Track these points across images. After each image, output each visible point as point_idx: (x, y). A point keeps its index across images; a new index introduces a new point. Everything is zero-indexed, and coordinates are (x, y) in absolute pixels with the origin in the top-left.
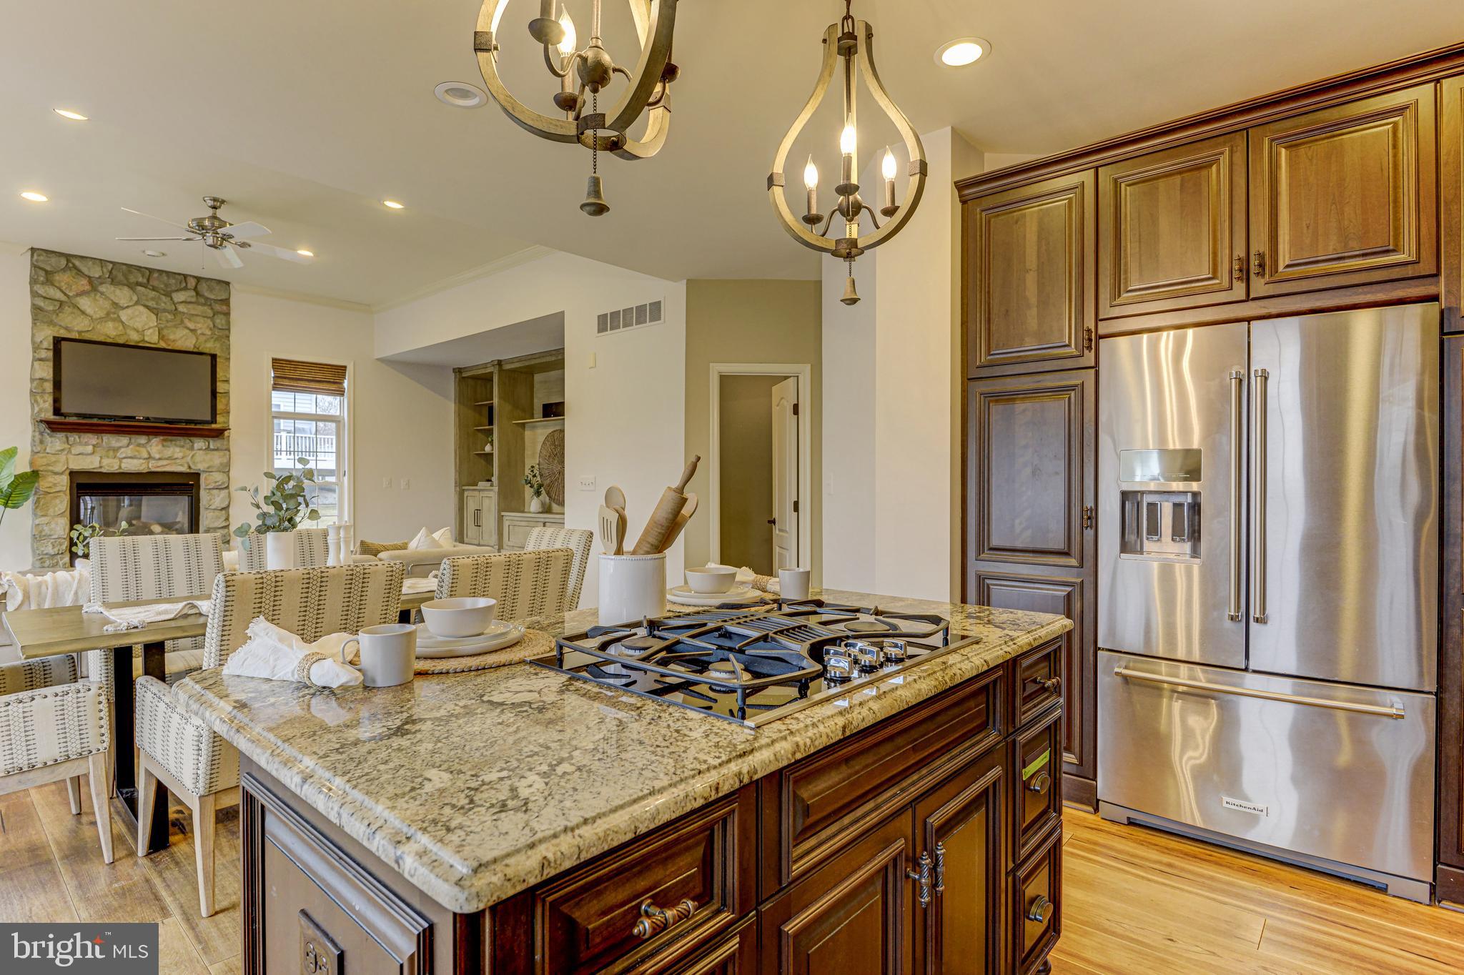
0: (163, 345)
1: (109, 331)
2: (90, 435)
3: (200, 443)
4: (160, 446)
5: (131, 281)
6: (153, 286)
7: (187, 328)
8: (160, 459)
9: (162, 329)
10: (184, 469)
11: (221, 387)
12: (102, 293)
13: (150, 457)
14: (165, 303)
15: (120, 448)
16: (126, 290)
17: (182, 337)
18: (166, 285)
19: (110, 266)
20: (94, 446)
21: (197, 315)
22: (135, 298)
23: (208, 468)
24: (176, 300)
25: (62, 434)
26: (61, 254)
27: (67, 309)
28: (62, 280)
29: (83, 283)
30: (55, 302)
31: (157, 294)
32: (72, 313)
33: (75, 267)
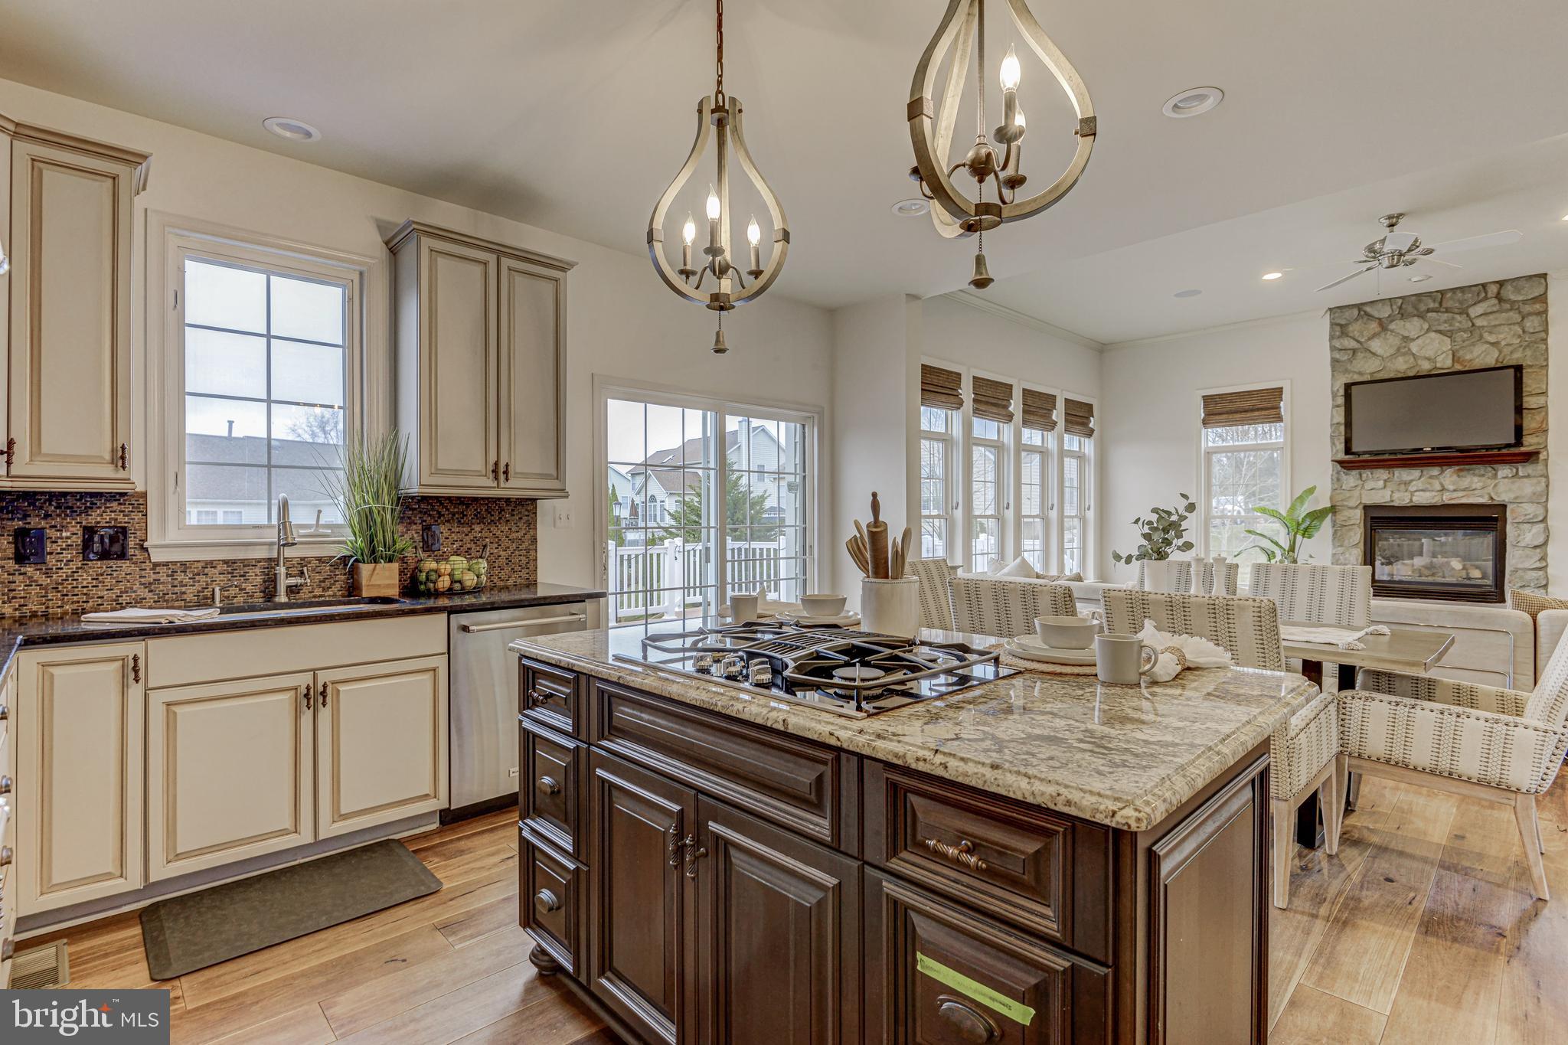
0: (1458, 367)
1: (1401, 366)
2: (1382, 471)
3: (1504, 470)
4: (1454, 476)
5: (1422, 310)
6: (1446, 308)
7: (1488, 342)
8: (1455, 490)
9: (1457, 350)
10: (1485, 500)
11: (1533, 401)
12: (1392, 331)
13: (1443, 489)
14: (1460, 322)
15: (1412, 481)
16: (1416, 321)
17: (1480, 355)
18: (1461, 303)
19: (1400, 301)
20: (1385, 481)
21: (1501, 325)
22: (1426, 326)
23: (1516, 498)
24: (1472, 315)
25: (1357, 472)
26: (1353, 306)
27: (1360, 355)
28: (1355, 329)
29: (1374, 326)
30: (1349, 352)
31: (1450, 315)
32: (1364, 357)
33: (1366, 314)
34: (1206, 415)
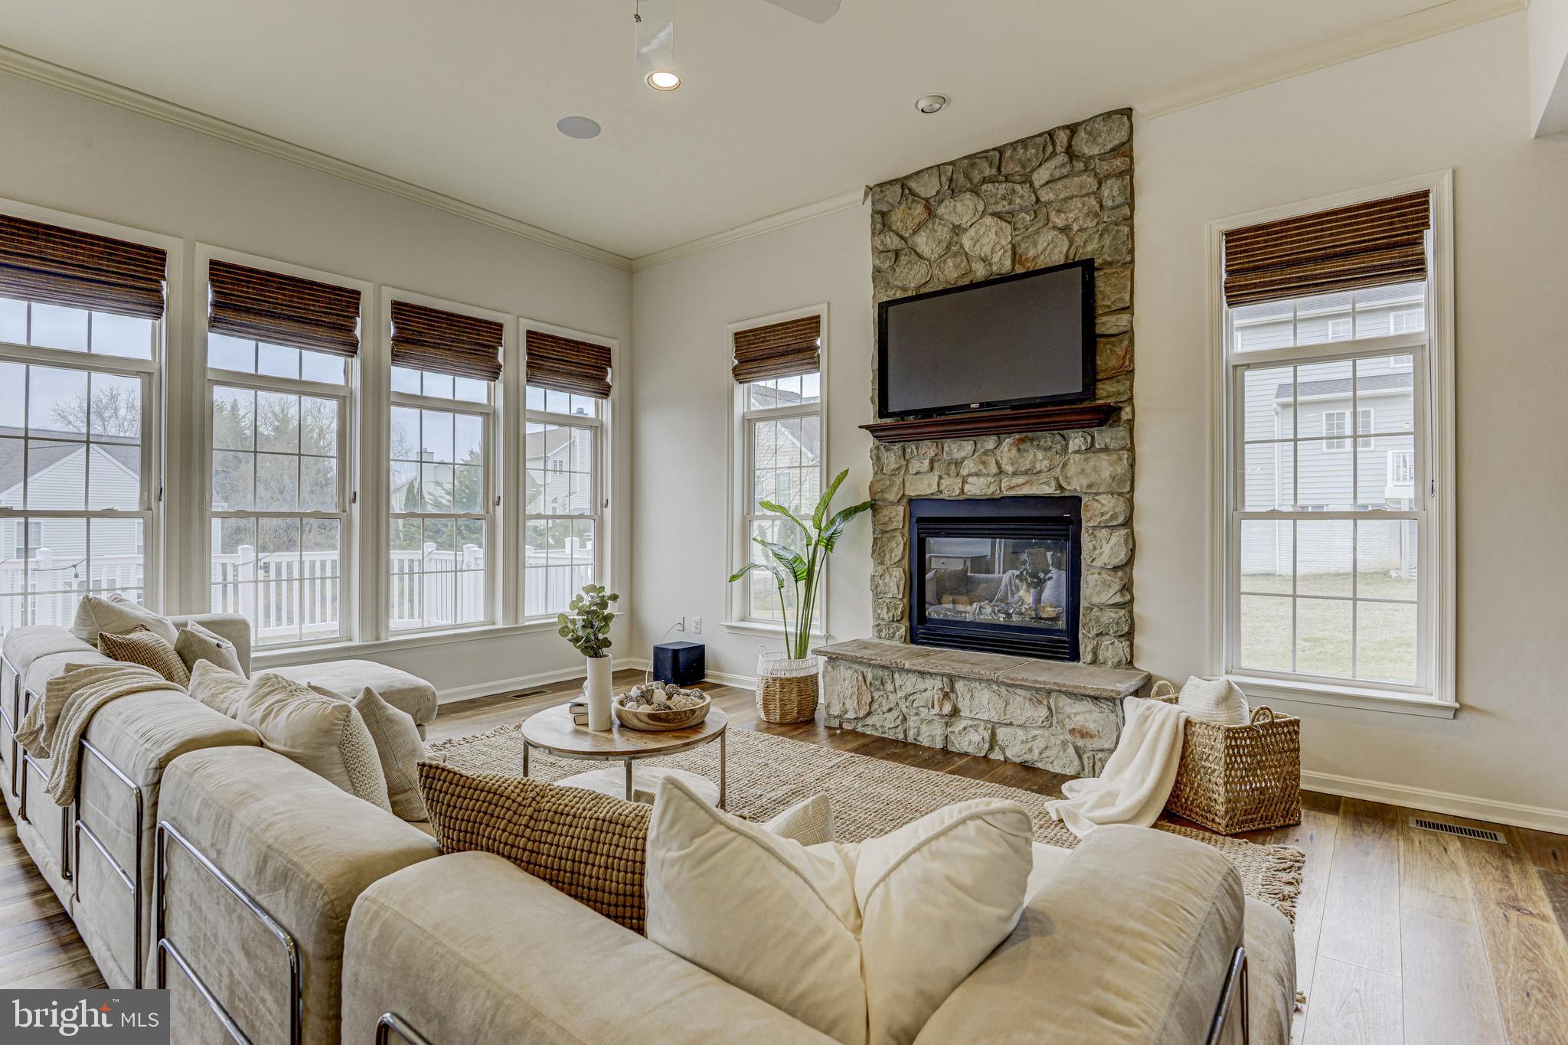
0: (1019, 270)
1: (950, 273)
2: (926, 443)
3: (1077, 440)
4: (1014, 451)
5: (976, 180)
6: (1005, 176)
7: (1055, 228)
8: (1015, 474)
9: (1019, 243)
10: (1049, 490)
11: (1107, 324)
12: (941, 218)
13: (1001, 473)
14: (1022, 197)
16: (969, 200)
17: (1045, 249)
18: (1023, 167)
19: (950, 168)
20: (932, 462)
21: (1071, 198)
22: (981, 207)
23: (1090, 486)
24: (1037, 184)
25: (899, 445)
26: (897, 180)
27: (904, 259)
28: (896, 218)
29: (919, 209)
30: (890, 254)
31: (1010, 185)
32: (909, 262)
33: (912, 193)
34: (741, 362)
